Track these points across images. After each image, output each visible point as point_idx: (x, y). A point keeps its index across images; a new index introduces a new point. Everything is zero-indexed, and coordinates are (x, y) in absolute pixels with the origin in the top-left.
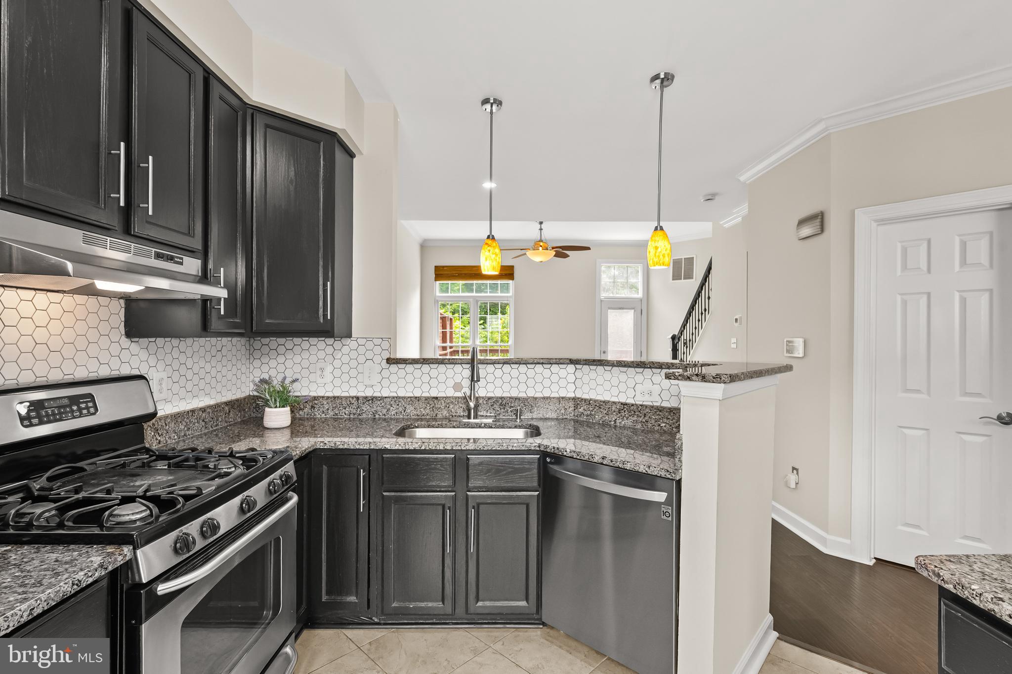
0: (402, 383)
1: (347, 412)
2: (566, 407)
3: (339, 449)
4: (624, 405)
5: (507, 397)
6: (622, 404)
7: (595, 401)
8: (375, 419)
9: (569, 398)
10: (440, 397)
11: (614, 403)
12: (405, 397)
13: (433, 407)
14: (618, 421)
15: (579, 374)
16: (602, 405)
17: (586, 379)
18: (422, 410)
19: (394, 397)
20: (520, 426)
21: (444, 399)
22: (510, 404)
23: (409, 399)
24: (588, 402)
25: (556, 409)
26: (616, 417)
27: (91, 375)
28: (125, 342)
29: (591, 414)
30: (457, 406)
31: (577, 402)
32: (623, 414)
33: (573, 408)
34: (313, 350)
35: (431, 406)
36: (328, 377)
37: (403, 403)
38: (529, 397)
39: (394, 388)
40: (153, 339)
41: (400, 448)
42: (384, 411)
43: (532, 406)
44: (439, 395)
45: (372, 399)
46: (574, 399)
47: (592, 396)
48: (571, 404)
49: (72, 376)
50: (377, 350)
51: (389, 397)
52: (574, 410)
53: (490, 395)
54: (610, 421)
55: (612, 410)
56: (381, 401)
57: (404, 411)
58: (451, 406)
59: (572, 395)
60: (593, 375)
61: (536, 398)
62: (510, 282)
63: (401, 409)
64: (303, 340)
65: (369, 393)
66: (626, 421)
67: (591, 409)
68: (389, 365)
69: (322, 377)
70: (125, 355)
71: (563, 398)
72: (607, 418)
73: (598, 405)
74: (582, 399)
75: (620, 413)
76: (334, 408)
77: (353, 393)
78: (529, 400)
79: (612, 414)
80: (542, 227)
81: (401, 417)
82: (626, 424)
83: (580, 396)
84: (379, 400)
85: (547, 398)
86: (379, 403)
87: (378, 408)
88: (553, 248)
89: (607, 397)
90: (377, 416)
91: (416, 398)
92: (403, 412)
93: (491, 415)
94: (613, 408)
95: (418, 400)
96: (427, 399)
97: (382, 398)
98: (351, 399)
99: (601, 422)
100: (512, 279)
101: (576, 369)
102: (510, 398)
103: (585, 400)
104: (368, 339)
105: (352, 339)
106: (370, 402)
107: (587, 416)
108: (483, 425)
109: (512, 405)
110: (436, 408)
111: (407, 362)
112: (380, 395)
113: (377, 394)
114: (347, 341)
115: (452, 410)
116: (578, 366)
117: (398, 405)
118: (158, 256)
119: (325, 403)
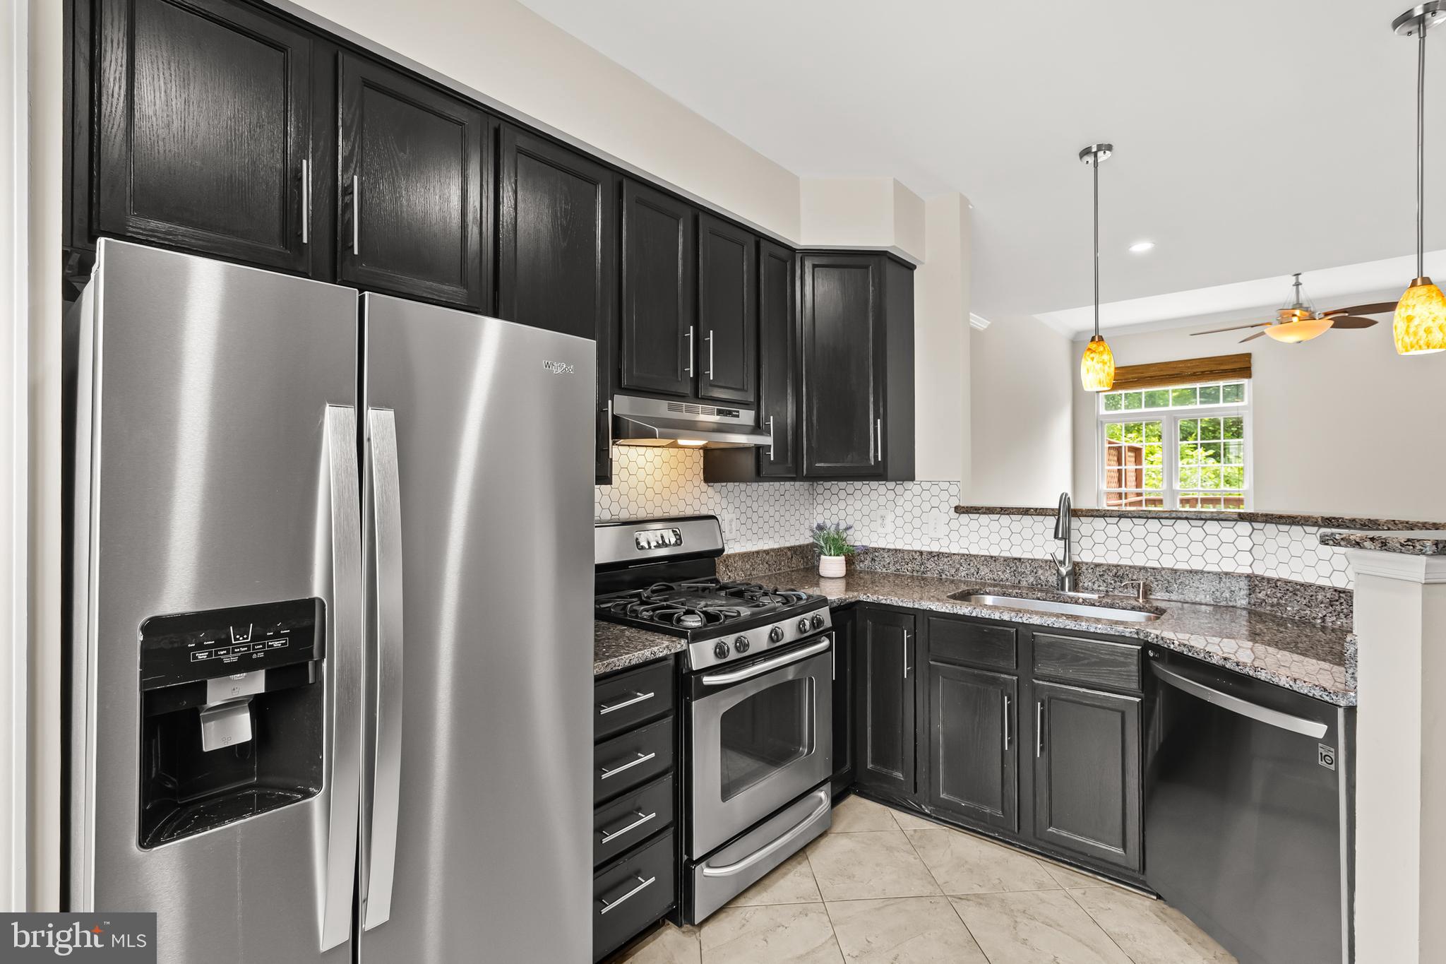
0: (974, 537)
1: (909, 568)
2: (1233, 589)
3: (882, 604)
4: (1340, 592)
5: (1126, 566)
6: (1336, 591)
7: (1287, 582)
8: (941, 579)
9: (1240, 576)
10: (1023, 559)
11: (1322, 588)
12: (977, 556)
13: (1015, 571)
14: (1328, 619)
15: (1258, 537)
16: (1298, 590)
17: (1271, 546)
18: (999, 573)
19: (963, 555)
20: (1140, 608)
21: (1030, 562)
22: (1130, 576)
23: (983, 558)
24: (1273, 583)
25: (1213, 589)
26: (1324, 613)
27: (681, 513)
28: (704, 486)
29: (1278, 604)
30: (1049, 573)
31: (1254, 582)
32: (1338, 608)
33: (1246, 592)
34: (874, 495)
35: (1012, 569)
36: (890, 527)
37: (976, 563)
38: (1163, 569)
39: (964, 543)
40: (724, 484)
41: (948, 611)
42: (953, 571)
43: (1169, 582)
44: (1023, 556)
45: (938, 555)
46: (1249, 577)
47: (1283, 573)
48: (1243, 584)
49: (668, 514)
50: (944, 496)
51: (958, 554)
52: (1250, 594)
53: (1097, 561)
54: (1315, 618)
55: (1317, 599)
56: (949, 559)
57: (977, 573)
58: (1040, 572)
59: (1249, 571)
60: (1283, 539)
61: (1175, 571)
62: (1244, 381)
63: (972, 570)
64: (863, 484)
65: (935, 548)
66: (1344, 621)
67: (1279, 595)
68: (958, 515)
69: (883, 526)
70: (704, 498)
71: (1226, 574)
72: (1309, 612)
73: (1291, 589)
74: (1263, 578)
75: (1332, 606)
76: (896, 563)
77: (917, 547)
78: (1163, 573)
79: (1317, 606)
80: (1300, 281)
81: (974, 580)
82: (1345, 625)
83: (1261, 573)
84: (946, 557)
85: (1196, 572)
86: (946, 560)
87: (945, 566)
88: (1326, 314)
89: (1309, 577)
90: (944, 576)
91: (992, 557)
92: (975, 573)
93: (1101, 588)
94: (1320, 597)
95: (995, 560)
96: (1006, 559)
97: (950, 555)
98: (914, 554)
99: (1297, 618)
100: (1249, 376)
101: (1254, 529)
102: (1130, 567)
103: (1269, 580)
104: (933, 483)
105: (915, 482)
106: (936, 558)
107: (1272, 605)
108: (1081, 600)
109: (1135, 577)
110: (1019, 573)
111: (980, 511)
112: (948, 551)
113: (944, 550)
114: (908, 484)
115: (1042, 577)
116: (1256, 525)
117: (969, 565)
118: (720, 412)
119: (886, 556)
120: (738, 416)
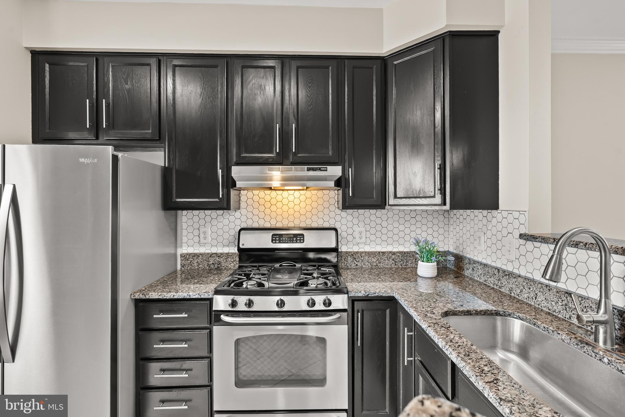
1: (492, 281)
12: (536, 282)
18: (553, 303)
19: (526, 279)
28: (338, 212)
36: (483, 247)
37: (534, 288)
42: (518, 291)
45: (509, 275)
50: (516, 224)
51: (524, 277)
56: (517, 279)
57: (536, 298)
63: (532, 295)
65: (509, 268)
68: (525, 241)
69: (479, 244)
70: (338, 218)
76: (485, 274)
77: (499, 265)
84: (514, 278)
86: (514, 280)
87: (514, 286)
90: (512, 294)
92: (534, 298)
95: (549, 290)
98: (494, 270)
104: (509, 212)
105: (499, 211)
106: (508, 277)
110: (570, 308)
112: (518, 273)
113: (516, 271)
114: (494, 212)
117: (530, 289)
118: (309, 170)
119: (479, 268)
120: (326, 170)
